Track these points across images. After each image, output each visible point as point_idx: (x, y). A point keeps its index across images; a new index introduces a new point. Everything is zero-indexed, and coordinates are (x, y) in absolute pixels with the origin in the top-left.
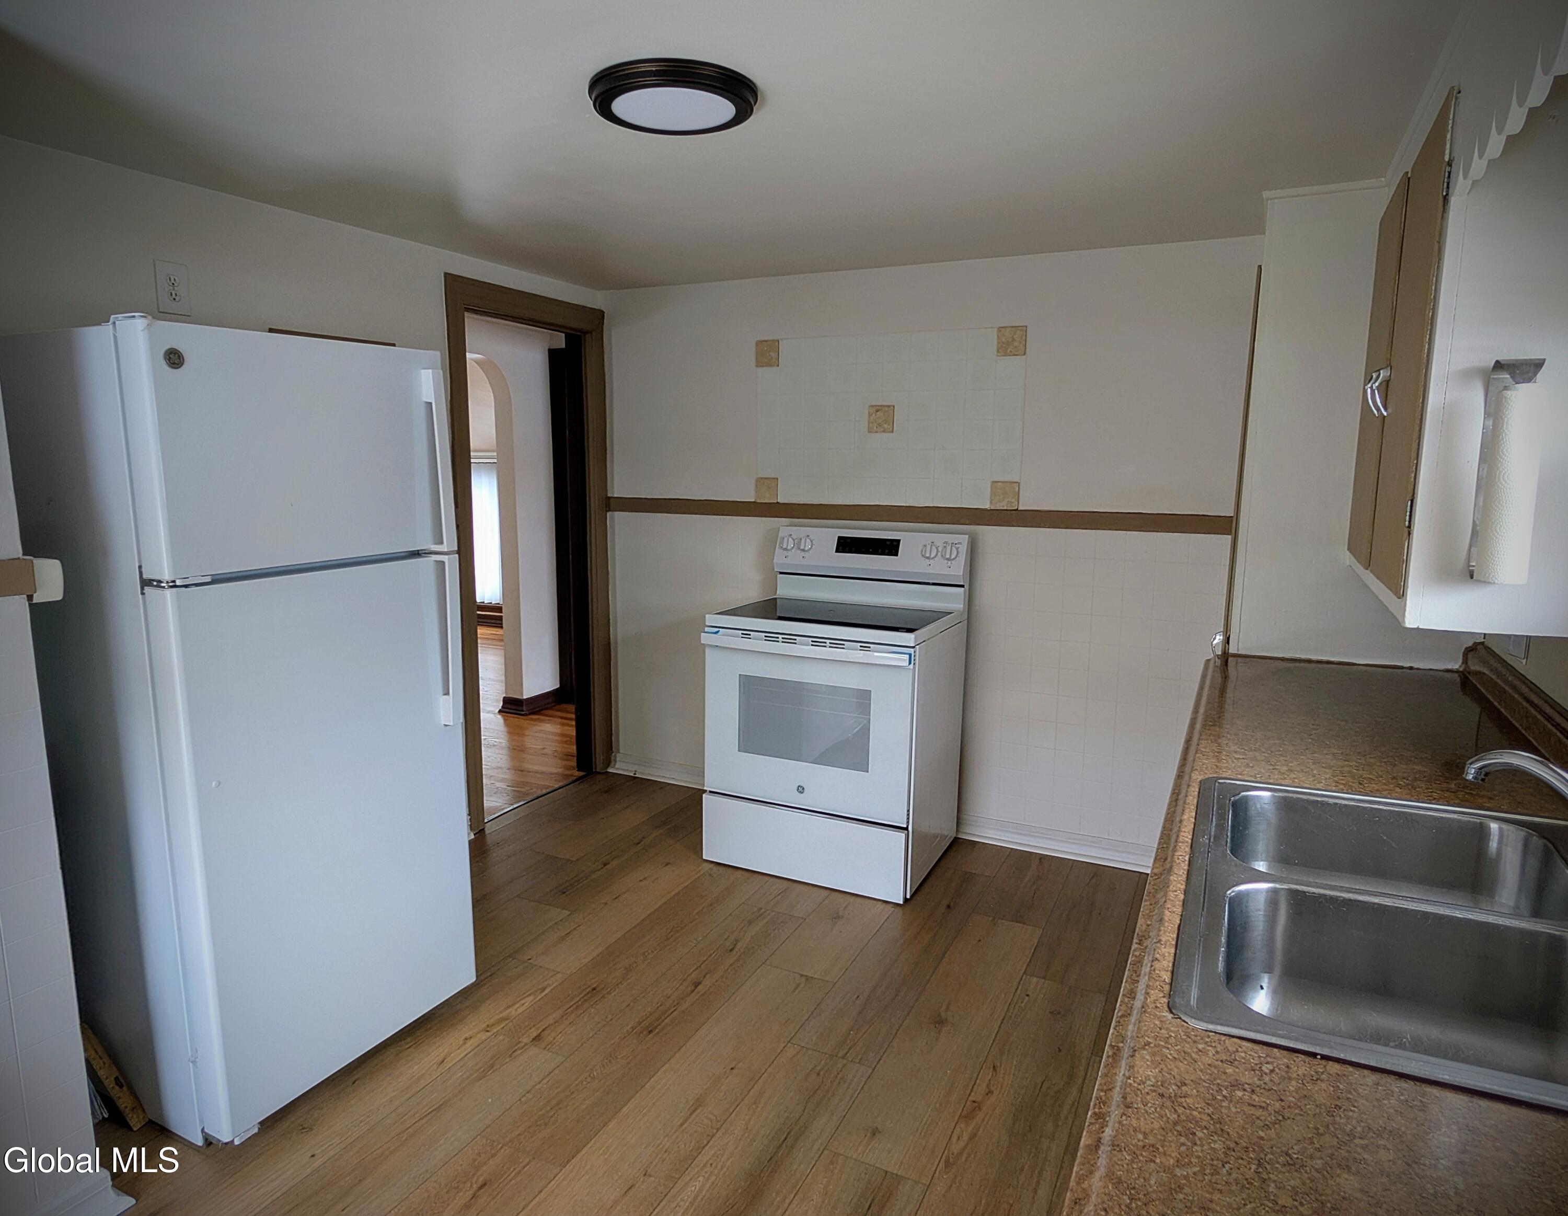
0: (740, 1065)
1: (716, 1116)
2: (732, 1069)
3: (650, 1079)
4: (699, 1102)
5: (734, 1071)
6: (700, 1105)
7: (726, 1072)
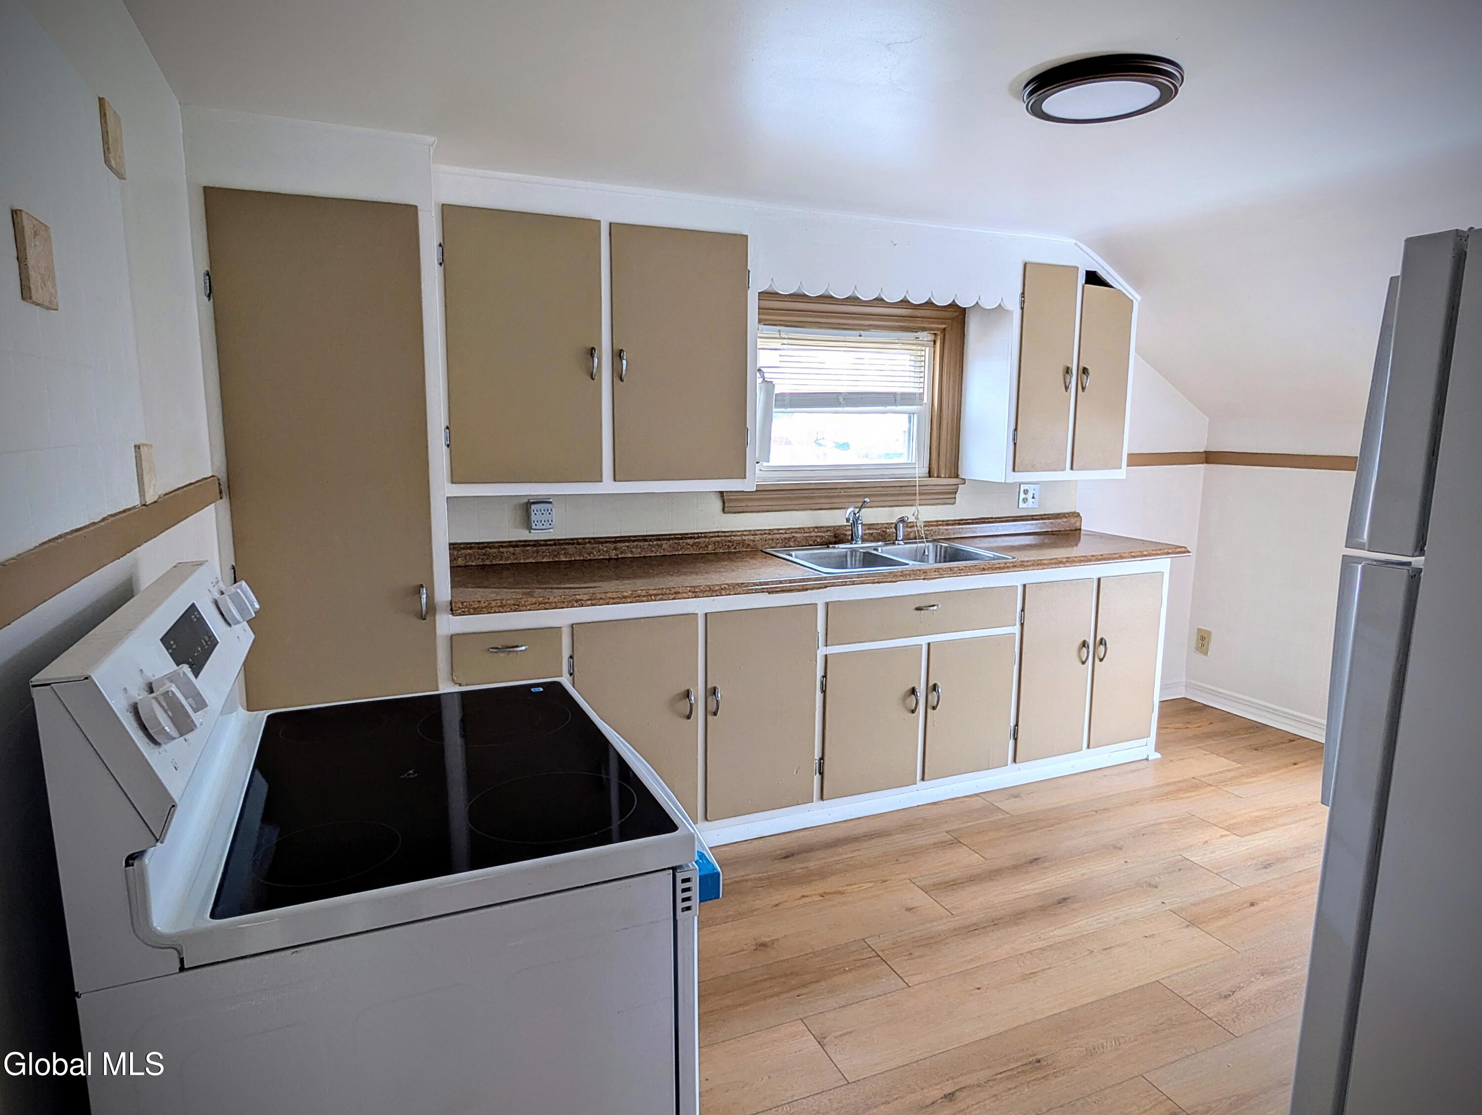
0: (971, 988)
1: (1018, 962)
2: (979, 989)
3: (1060, 1013)
4: (1025, 977)
5: (979, 987)
6: (1026, 974)
7: (987, 988)
